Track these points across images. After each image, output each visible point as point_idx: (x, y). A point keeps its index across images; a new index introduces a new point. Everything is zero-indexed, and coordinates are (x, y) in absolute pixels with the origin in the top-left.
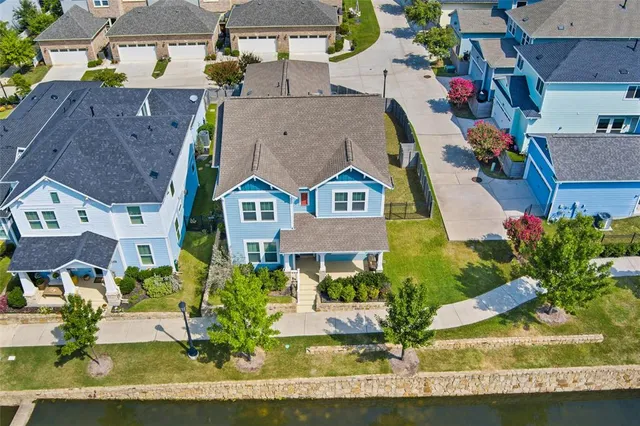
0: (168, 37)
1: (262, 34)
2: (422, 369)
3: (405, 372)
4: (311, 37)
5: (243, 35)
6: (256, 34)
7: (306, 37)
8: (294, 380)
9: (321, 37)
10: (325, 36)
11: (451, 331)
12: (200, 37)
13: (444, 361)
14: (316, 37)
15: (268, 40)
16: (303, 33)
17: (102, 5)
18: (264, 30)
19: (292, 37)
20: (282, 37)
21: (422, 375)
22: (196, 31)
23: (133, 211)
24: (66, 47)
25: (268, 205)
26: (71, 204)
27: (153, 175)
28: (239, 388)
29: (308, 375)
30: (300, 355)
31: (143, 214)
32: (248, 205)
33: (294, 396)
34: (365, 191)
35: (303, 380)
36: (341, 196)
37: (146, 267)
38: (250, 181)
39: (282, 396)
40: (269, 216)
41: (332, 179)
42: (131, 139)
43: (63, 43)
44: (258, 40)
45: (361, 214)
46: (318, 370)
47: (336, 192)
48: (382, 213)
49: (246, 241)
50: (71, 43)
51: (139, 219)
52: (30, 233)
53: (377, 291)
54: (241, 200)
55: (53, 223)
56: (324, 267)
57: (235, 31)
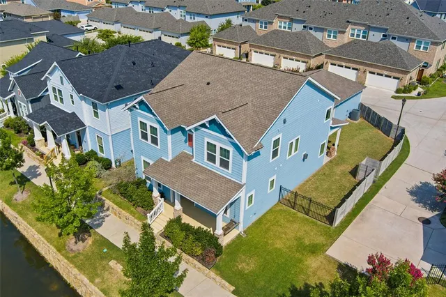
0: (283, 52)
1: (348, 65)
4: (386, 76)
5: (334, 62)
6: (343, 64)
7: (382, 75)
9: (394, 78)
10: (398, 79)
14: (390, 77)
15: (351, 70)
16: (380, 71)
17: (263, 29)
18: (349, 61)
19: (370, 72)
20: (362, 71)
22: (302, 51)
23: (95, 106)
24: (225, 45)
25: (154, 130)
26: (67, 88)
27: (119, 87)
28: (54, 258)
29: (92, 281)
30: (104, 262)
31: (99, 111)
32: (143, 125)
33: (79, 291)
34: (231, 149)
35: (86, 280)
36: (211, 147)
37: (100, 154)
38: (142, 103)
39: (73, 285)
40: (155, 141)
41: (203, 126)
42: (129, 63)
43: (224, 42)
44: (344, 68)
45: (227, 174)
46: (103, 282)
47: (207, 140)
48: (244, 181)
49: (143, 158)
50: (229, 42)
51: (96, 114)
52: (53, 102)
53: (199, 251)
54: (140, 119)
55: (61, 99)
56: (178, 206)
57: (327, 57)
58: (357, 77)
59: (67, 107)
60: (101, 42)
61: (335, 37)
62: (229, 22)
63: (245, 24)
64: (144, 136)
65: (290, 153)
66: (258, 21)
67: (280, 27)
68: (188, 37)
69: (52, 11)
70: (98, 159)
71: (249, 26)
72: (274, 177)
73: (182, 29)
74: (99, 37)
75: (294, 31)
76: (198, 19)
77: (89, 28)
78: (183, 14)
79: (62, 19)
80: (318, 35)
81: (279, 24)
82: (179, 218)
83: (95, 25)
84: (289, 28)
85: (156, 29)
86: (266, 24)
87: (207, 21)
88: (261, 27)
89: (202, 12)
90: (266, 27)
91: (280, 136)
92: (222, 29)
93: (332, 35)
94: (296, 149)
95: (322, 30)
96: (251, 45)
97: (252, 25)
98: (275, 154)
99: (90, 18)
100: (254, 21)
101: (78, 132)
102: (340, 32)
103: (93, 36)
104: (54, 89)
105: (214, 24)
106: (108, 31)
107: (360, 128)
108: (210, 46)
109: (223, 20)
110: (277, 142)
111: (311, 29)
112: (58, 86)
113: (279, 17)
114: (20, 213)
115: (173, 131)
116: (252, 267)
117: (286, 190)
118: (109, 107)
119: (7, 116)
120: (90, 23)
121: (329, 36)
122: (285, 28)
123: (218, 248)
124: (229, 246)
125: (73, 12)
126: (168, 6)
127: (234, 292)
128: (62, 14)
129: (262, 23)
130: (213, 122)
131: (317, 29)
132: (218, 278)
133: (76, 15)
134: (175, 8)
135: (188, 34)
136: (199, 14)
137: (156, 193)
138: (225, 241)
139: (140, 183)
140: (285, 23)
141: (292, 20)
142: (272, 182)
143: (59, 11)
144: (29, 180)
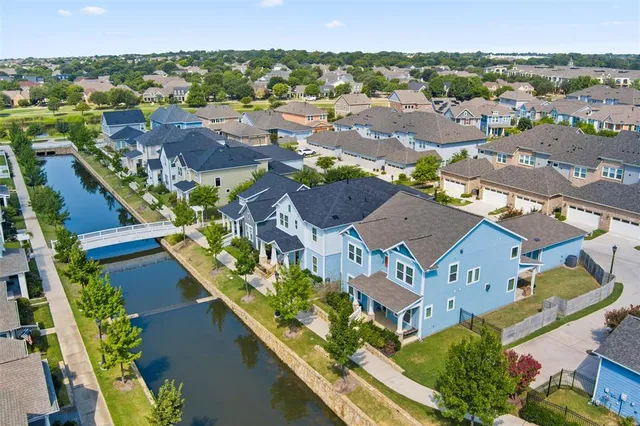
1: (589, 209)
2: (348, 396)
3: (339, 389)
5: (573, 205)
6: (584, 207)
8: (293, 353)
11: (392, 391)
12: (540, 197)
13: (365, 401)
15: (593, 215)
16: (627, 218)
18: (590, 205)
19: (615, 219)
20: (604, 216)
21: (345, 397)
22: (539, 192)
23: (314, 231)
24: (454, 179)
25: (359, 251)
26: (294, 215)
27: (335, 217)
28: (273, 341)
29: (301, 356)
30: (311, 347)
31: (317, 235)
32: (351, 247)
33: (289, 365)
34: (413, 268)
35: (296, 356)
36: (400, 266)
37: (313, 273)
38: (352, 229)
39: (285, 361)
40: (359, 260)
41: (395, 249)
42: (346, 198)
43: (452, 175)
44: (584, 212)
45: (410, 288)
46: (308, 358)
47: (398, 261)
48: (422, 294)
49: (349, 275)
50: (457, 177)
51: (315, 238)
52: (279, 226)
53: (382, 344)
54: (349, 242)
55: (287, 224)
56: (371, 311)
57: (566, 199)
58: (600, 223)
59: (291, 231)
60: (320, 170)
61: (583, 176)
62: (464, 153)
63: (481, 156)
64: (352, 256)
65: (470, 280)
66: (496, 154)
67: (522, 161)
68: (414, 169)
69: (269, 131)
70: (311, 276)
71: (485, 159)
72: (453, 298)
73: (408, 159)
74: (318, 164)
75: (537, 166)
76: (429, 148)
77: (307, 152)
78: (412, 141)
79: (279, 141)
80: (564, 172)
81: (520, 158)
82: (371, 322)
83: (314, 149)
84: (532, 163)
85: (380, 158)
86: (504, 157)
87: (438, 150)
88: (499, 160)
89: (434, 140)
90: (504, 161)
91: (457, 263)
92: (453, 161)
93: (580, 173)
94: (477, 278)
95: (569, 167)
96: (482, 182)
97: (489, 158)
98: (453, 277)
99: (309, 141)
100: (491, 153)
101: (297, 253)
102: (589, 170)
103: (311, 162)
104: (281, 215)
105: (447, 154)
106: (327, 159)
107: (573, 275)
108: (438, 179)
109: (458, 150)
110: (454, 268)
111: (556, 165)
112: (285, 212)
113: (520, 150)
114: (247, 310)
115: (373, 253)
116: (422, 361)
117: (467, 313)
118: (326, 232)
119: (233, 237)
120: (310, 147)
121: (577, 174)
122: (527, 162)
123: (398, 343)
124: (407, 346)
125: (291, 133)
126: (396, 132)
127: (403, 373)
128: (280, 134)
129: (500, 155)
130: (402, 246)
131: (563, 166)
132: (394, 364)
133: (293, 136)
134: (404, 133)
135: (414, 165)
136: (430, 143)
137: (356, 302)
138: (405, 342)
139: (343, 295)
140: (527, 157)
141: (535, 155)
142: (451, 302)
143: (275, 131)
144: (253, 288)
